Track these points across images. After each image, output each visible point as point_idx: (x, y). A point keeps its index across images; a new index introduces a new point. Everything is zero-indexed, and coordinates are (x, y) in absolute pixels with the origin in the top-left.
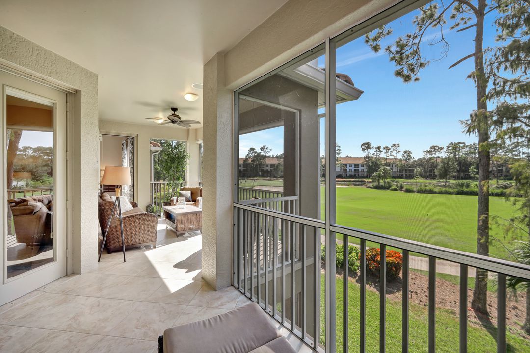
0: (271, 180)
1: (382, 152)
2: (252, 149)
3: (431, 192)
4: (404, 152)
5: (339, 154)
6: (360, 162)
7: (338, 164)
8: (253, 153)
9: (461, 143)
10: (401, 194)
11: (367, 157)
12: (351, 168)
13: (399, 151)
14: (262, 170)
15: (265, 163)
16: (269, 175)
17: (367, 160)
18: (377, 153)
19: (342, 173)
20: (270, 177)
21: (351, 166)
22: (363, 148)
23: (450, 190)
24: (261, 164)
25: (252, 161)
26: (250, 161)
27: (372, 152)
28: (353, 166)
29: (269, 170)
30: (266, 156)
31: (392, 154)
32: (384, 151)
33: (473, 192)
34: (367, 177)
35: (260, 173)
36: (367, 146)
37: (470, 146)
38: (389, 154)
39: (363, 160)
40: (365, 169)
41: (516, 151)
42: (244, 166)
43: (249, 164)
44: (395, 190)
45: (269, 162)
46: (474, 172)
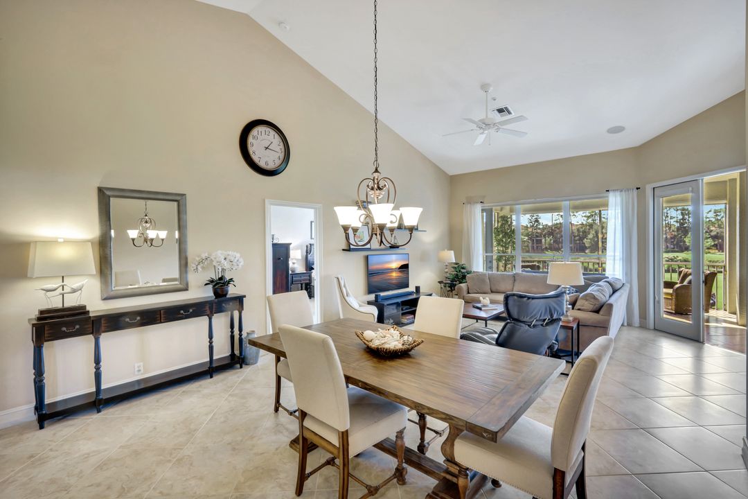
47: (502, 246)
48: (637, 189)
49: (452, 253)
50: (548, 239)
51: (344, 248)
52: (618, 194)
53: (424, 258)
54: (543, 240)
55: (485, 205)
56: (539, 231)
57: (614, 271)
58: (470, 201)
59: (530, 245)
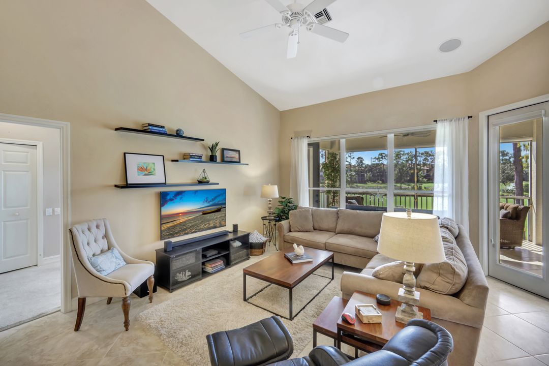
47: (331, 180)
48: (469, 117)
49: (276, 188)
50: (368, 174)
51: (118, 184)
52: (447, 124)
53: (248, 192)
54: (365, 175)
55: (312, 139)
56: (363, 169)
57: (443, 208)
58: (298, 136)
59: (357, 178)
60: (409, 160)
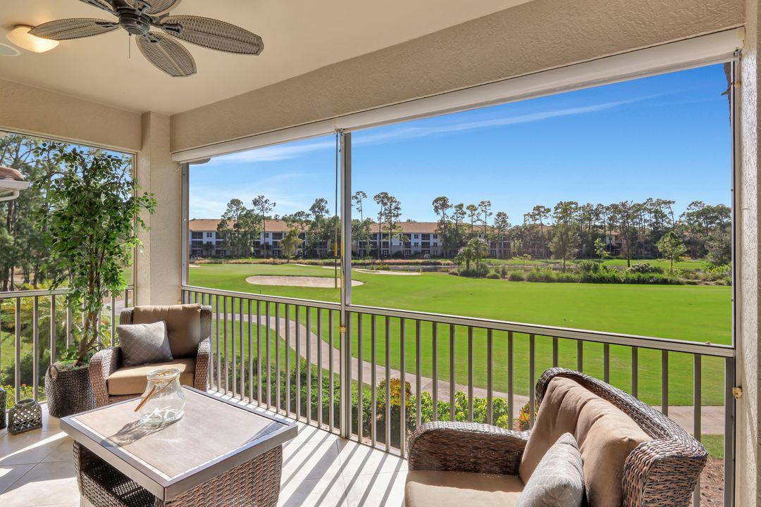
0: (275, 264)
1: (465, 213)
2: (235, 202)
3: (548, 280)
4: (497, 215)
5: (397, 216)
6: (431, 231)
7: (395, 233)
8: (237, 210)
9: (572, 203)
10: (504, 284)
11: (442, 222)
12: (416, 241)
13: (491, 214)
14: (257, 244)
15: (261, 230)
16: (270, 253)
17: (443, 226)
18: (459, 215)
19: (402, 249)
20: (274, 258)
21: (416, 236)
22: (436, 207)
23: (572, 275)
24: (253, 233)
25: (237, 226)
26: (230, 226)
27: (450, 212)
28: (420, 236)
29: (271, 244)
30: (264, 218)
31: (480, 218)
32: (468, 212)
33: (603, 278)
34: (442, 256)
35: (252, 249)
36: (441, 203)
37: (583, 208)
38: (475, 217)
39: (436, 228)
40: (439, 241)
41: (636, 217)
42: (218, 236)
43: (229, 231)
44: (495, 277)
45: (270, 228)
46: (601, 247)
50: (517, 243)
54: (512, 244)
56: (507, 233)
60: (585, 219)
